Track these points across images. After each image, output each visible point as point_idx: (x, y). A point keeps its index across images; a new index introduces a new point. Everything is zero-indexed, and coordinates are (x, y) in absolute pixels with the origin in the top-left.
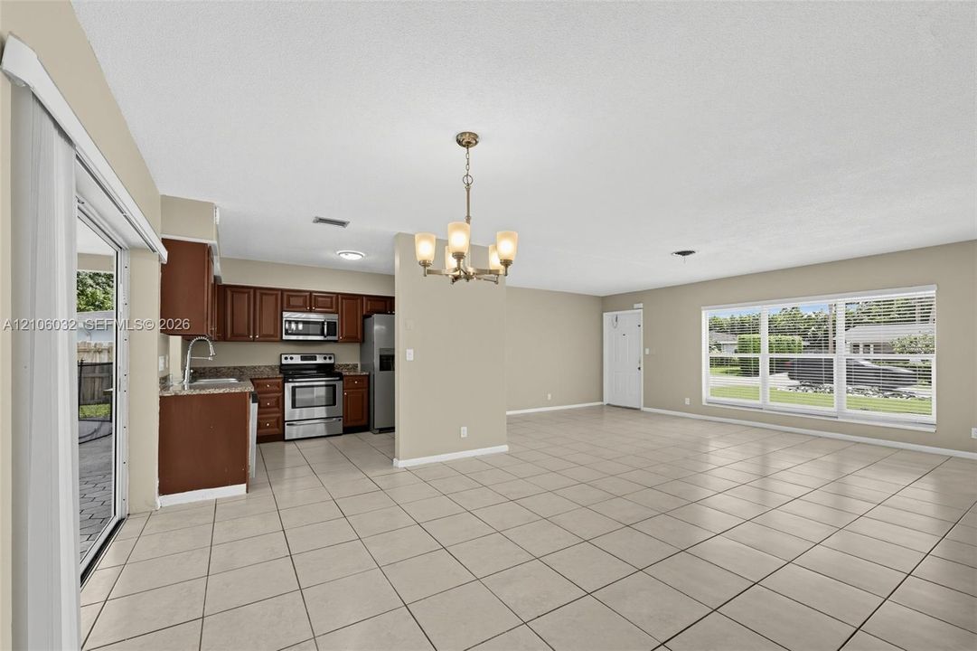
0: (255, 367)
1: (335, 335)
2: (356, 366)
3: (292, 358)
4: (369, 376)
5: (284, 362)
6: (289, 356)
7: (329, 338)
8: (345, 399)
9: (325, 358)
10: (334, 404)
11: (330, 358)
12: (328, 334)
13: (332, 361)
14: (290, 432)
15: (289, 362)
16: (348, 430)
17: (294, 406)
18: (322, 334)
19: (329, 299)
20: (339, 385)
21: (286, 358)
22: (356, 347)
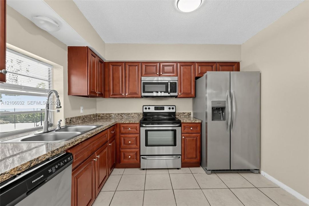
0: (129, 114)
1: (176, 92)
2: (189, 114)
3: (149, 108)
4: (201, 124)
5: (145, 111)
6: (147, 107)
7: (172, 94)
8: (183, 141)
9: (170, 108)
10: (175, 145)
11: (173, 108)
12: (171, 92)
13: (174, 111)
14: (144, 163)
15: (148, 111)
16: (184, 165)
17: (147, 145)
18: (166, 91)
19: (171, 68)
20: (179, 130)
21: (146, 108)
22: (190, 101)
